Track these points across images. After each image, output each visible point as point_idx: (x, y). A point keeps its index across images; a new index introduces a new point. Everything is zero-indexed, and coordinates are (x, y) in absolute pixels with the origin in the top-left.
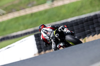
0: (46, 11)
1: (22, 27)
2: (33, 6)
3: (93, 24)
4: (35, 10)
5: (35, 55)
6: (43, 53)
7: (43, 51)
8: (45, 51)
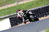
0: (15, 7)
1: (3, 14)
2: (8, 4)
3: (38, 13)
4: (10, 6)
5: (9, 28)
6: (13, 27)
7: (14, 26)
8: (15, 26)
